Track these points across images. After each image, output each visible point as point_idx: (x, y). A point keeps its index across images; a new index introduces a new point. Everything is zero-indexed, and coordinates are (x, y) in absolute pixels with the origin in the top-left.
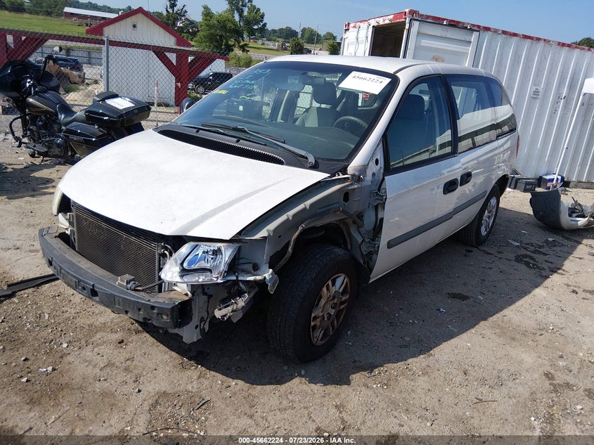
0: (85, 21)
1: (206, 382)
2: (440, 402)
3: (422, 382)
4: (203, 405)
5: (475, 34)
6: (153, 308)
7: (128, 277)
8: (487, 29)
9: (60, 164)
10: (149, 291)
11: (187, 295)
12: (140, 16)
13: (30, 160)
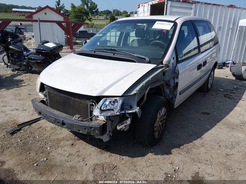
0: (22, 14)
1: (113, 158)
2: (212, 157)
3: (202, 150)
4: (114, 168)
5: (194, 5)
6: (91, 128)
7: (78, 116)
8: (198, 2)
9: (25, 73)
10: (88, 121)
11: (104, 121)
12: (47, 9)
13: (12, 73)
